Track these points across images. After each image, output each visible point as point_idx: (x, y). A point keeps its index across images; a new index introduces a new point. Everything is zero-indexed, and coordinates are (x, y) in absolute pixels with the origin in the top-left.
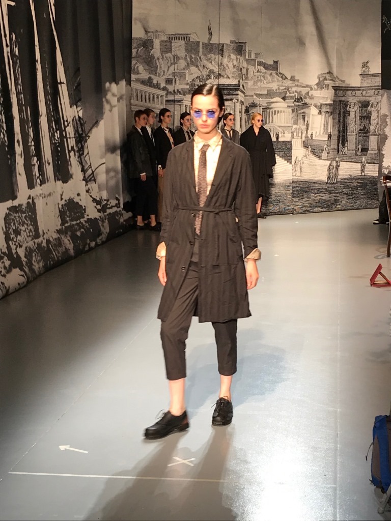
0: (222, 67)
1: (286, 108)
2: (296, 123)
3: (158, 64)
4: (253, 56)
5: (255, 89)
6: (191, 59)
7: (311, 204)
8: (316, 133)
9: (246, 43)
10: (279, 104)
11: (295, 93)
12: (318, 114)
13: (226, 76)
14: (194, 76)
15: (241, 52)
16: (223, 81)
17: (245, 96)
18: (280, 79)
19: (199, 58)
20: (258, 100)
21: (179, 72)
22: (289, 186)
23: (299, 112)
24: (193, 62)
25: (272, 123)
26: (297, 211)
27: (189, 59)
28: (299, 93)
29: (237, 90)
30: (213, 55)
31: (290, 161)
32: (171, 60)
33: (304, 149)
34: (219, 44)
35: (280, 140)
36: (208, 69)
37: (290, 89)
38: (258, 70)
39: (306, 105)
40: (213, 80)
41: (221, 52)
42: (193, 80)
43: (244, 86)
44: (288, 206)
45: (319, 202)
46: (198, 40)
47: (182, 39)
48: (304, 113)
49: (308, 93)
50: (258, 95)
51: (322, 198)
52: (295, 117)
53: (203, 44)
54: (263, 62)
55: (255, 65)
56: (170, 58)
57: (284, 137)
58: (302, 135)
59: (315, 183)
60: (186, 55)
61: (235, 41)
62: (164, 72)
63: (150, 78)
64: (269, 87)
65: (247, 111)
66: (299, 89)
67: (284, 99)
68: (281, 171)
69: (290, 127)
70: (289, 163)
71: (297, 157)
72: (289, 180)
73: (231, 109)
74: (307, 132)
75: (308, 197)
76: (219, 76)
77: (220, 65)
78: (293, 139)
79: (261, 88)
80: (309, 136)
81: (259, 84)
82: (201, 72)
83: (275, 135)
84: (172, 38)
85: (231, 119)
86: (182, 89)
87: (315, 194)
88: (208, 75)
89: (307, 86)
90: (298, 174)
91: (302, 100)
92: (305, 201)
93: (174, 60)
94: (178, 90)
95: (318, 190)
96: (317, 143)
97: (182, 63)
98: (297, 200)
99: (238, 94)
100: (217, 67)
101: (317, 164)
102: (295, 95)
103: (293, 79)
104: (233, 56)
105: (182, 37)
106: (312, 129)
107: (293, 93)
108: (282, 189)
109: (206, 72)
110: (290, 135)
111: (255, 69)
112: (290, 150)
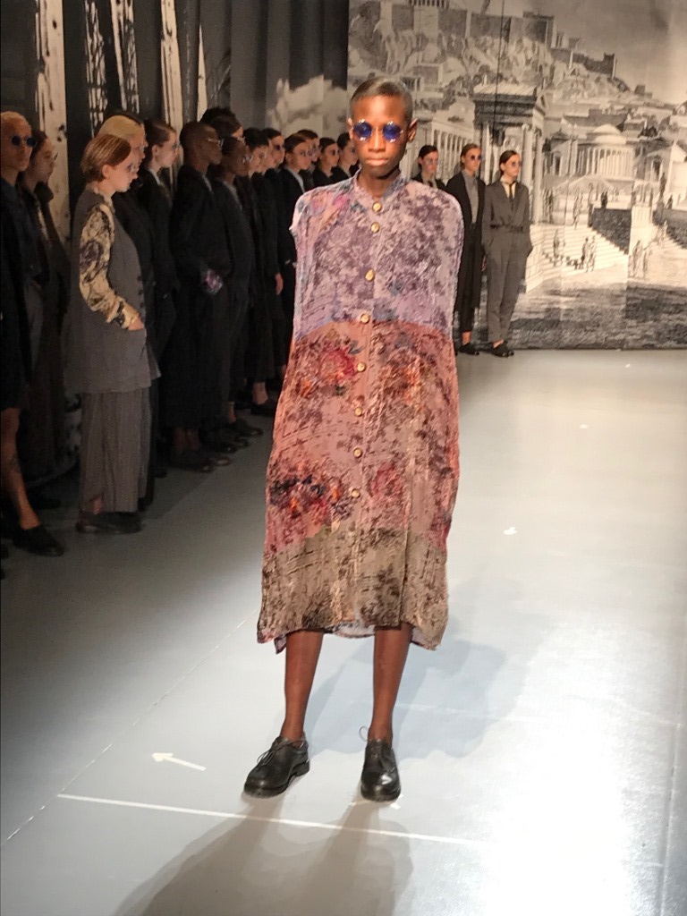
0: (506, 61)
1: (623, 146)
2: (641, 175)
3: (388, 49)
4: (565, 44)
5: (566, 106)
6: (449, 43)
8: (679, 197)
9: (552, 17)
10: (609, 137)
11: (643, 119)
12: (685, 161)
14: (454, 76)
15: (544, 35)
16: (506, 89)
17: (546, 119)
18: (616, 90)
19: (464, 42)
20: (568, 129)
21: (426, 68)
22: (618, 296)
23: (649, 155)
24: (452, 48)
25: (596, 172)
26: (631, 344)
27: (445, 44)
28: (652, 119)
29: (531, 106)
30: (489, 38)
31: (626, 248)
32: (412, 43)
34: (502, 18)
35: (609, 206)
36: (478, 63)
37: (633, 111)
38: (574, 71)
40: (485, 85)
41: (504, 33)
42: (452, 84)
43: (546, 100)
46: (464, 7)
47: (433, 5)
48: (658, 157)
49: (667, 120)
50: (571, 119)
52: (640, 165)
53: (473, 15)
54: (583, 56)
55: (569, 60)
56: (410, 38)
57: (617, 200)
58: (651, 199)
59: (671, 293)
60: (440, 36)
61: (532, 13)
62: (399, 65)
64: (591, 105)
65: (547, 148)
66: (651, 111)
67: (621, 128)
68: (608, 265)
69: (629, 182)
70: (623, 252)
71: (639, 242)
72: (621, 284)
73: (516, 143)
74: (662, 195)
76: (499, 78)
77: (502, 57)
78: (634, 208)
79: (577, 106)
80: (666, 202)
81: (573, 97)
82: (467, 69)
83: (600, 196)
85: (514, 163)
86: (430, 100)
87: (670, 313)
88: (478, 76)
89: (666, 106)
90: (640, 273)
91: (656, 133)
93: (418, 44)
94: (422, 101)
95: (677, 306)
96: (680, 217)
97: (433, 50)
98: (634, 323)
99: (530, 116)
100: (496, 62)
101: (676, 256)
102: (643, 123)
103: (639, 90)
104: (527, 42)
107: (639, 117)
109: (475, 69)
110: (629, 198)
111: (567, 68)
112: (626, 226)
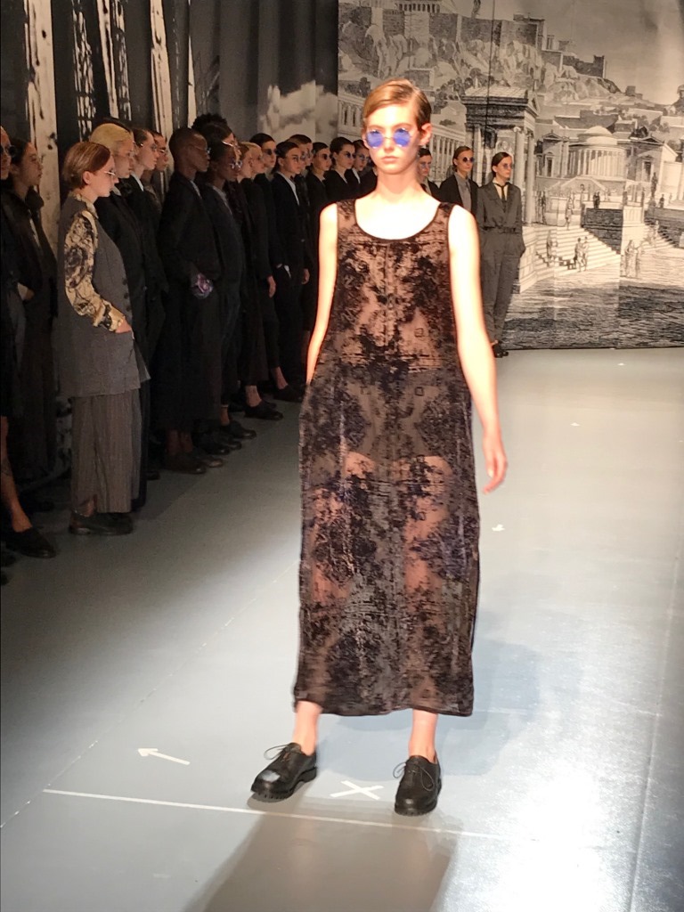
0: (497, 64)
1: (615, 146)
2: (632, 176)
3: (379, 53)
4: (555, 47)
5: (557, 108)
6: (440, 48)
7: (653, 332)
8: (671, 197)
9: (543, 20)
10: (601, 138)
11: (634, 120)
12: (677, 160)
13: (502, 82)
14: (445, 80)
15: (534, 38)
16: (498, 91)
17: (538, 121)
18: (606, 91)
19: (454, 45)
20: (560, 130)
21: (417, 72)
22: (611, 295)
23: (640, 155)
24: (443, 52)
25: (587, 173)
26: (624, 343)
27: (436, 47)
28: (642, 119)
29: (522, 108)
30: (479, 42)
31: (617, 247)
32: (403, 48)
33: (647, 227)
34: (493, 21)
35: (602, 206)
36: (469, 66)
37: (624, 112)
38: (564, 74)
39: (653, 144)
40: (477, 89)
41: (495, 36)
42: (443, 87)
43: (537, 103)
44: (608, 333)
45: (668, 329)
46: (455, 12)
47: (424, 10)
48: (648, 157)
49: (658, 120)
50: (564, 121)
51: (675, 321)
52: (631, 165)
53: (464, 19)
54: (573, 58)
55: (559, 64)
56: (401, 42)
57: (609, 201)
58: (643, 199)
59: (663, 291)
60: (431, 40)
61: (522, 16)
62: (390, 70)
63: (364, 80)
64: (583, 106)
65: (539, 149)
66: (641, 112)
67: (612, 129)
68: (600, 265)
69: (621, 182)
70: (614, 252)
71: (631, 241)
72: (614, 283)
73: (509, 145)
74: (653, 195)
75: (648, 319)
76: (492, 80)
77: (493, 61)
78: (626, 207)
79: (568, 108)
80: (657, 201)
81: (564, 99)
82: (458, 73)
83: (592, 197)
84: (406, 6)
85: (505, 165)
88: (469, 79)
89: (657, 107)
90: (632, 273)
91: (647, 133)
92: (643, 326)
93: (409, 48)
96: (672, 216)
97: (424, 55)
98: (626, 321)
99: (522, 118)
100: (488, 66)
101: (669, 255)
102: (634, 124)
103: (630, 92)
104: (518, 45)
105: (424, 5)
106: (662, 189)
107: (630, 118)
108: (598, 301)
109: (466, 72)
110: (620, 198)
111: (558, 70)
112: (618, 226)
